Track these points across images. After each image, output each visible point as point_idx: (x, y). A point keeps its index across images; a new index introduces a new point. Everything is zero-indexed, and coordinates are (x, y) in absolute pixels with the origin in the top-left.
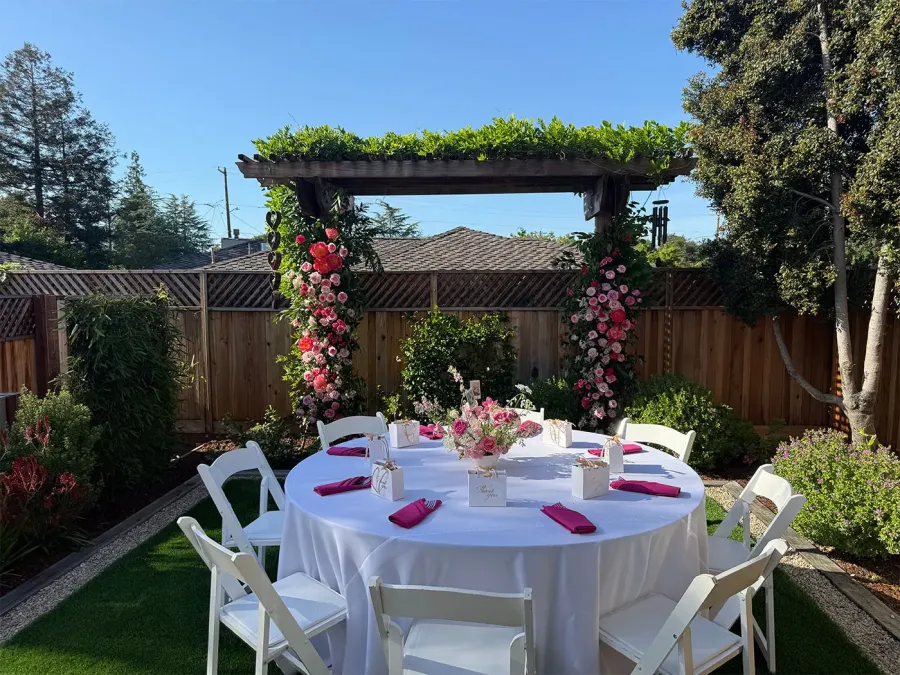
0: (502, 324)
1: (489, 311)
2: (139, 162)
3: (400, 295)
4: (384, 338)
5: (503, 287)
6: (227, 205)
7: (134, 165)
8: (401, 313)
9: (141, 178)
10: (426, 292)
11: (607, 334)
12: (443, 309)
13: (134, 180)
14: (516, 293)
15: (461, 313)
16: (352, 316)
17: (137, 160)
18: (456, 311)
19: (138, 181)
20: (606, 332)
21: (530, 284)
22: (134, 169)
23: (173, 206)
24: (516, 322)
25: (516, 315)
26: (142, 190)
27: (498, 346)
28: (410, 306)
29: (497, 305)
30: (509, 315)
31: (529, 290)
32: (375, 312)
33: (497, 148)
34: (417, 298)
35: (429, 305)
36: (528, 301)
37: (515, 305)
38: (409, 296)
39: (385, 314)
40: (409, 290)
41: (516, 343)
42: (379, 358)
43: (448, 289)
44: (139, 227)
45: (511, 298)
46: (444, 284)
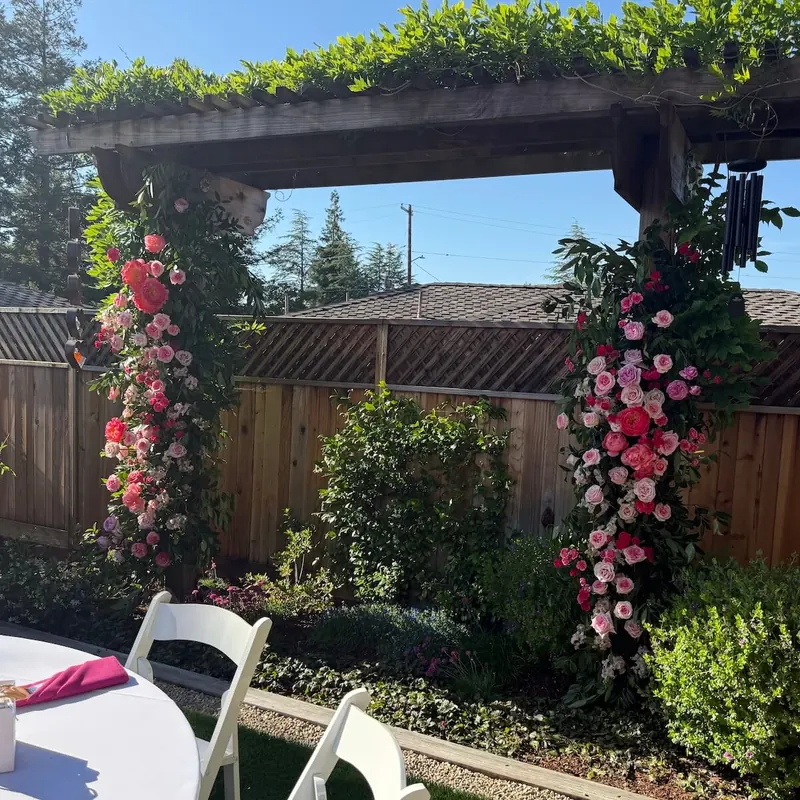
0: (494, 422)
1: (471, 397)
2: (338, 204)
3: (330, 361)
4: (303, 430)
5: (499, 354)
6: (410, 251)
7: (333, 208)
8: (331, 390)
9: (339, 223)
10: (370, 357)
11: (623, 459)
12: (394, 387)
13: (331, 226)
14: (521, 366)
15: (424, 397)
16: (191, 387)
17: (336, 202)
18: (414, 392)
19: (336, 226)
20: (621, 453)
21: (548, 350)
22: (333, 212)
23: (377, 257)
24: (519, 422)
25: (520, 407)
26: (339, 238)
27: (482, 461)
28: (344, 379)
29: (487, 385)
30: (507, 406)
31: (546, 361)
32: (292, 386)
33: (394, 64)
34: (356, 365)
35: (372, 380)
36: (542, 382)
37: (517, 389)
38: (344, 362)
39: (308, 390)
40: (345, 352)
41: (516, 460)
42: (295, 463)
43: (406, 352)
44: (332, 282)
45: (513, 375)
46: (399, 343)
